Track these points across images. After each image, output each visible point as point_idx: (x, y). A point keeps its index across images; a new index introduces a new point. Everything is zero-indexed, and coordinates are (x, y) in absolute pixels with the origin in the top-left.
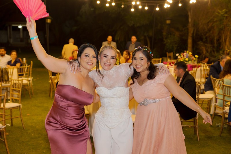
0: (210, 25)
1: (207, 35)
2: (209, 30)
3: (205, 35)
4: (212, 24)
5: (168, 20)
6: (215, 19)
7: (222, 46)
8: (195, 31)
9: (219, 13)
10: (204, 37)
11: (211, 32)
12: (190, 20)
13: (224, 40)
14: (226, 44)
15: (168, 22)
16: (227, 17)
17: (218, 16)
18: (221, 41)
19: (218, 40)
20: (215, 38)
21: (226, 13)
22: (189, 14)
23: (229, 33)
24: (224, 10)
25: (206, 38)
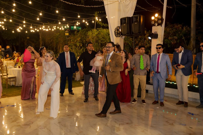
0: (52, 40)
1: (50, 45)
2: (51, 43)
3: (49, 45)
4: (53, 40)
5: (28, 37)
6: (54, 38)
7: (58, 51)
8: (43, 43)
9: (56, 35)
10: (49, 46)
11: (52, 44)
12: (40, 37)
13: (59, 48)
14: (60, 50)
15: (28, 38)
16: (60, 37)
17: (55, 36)
18: (57, 48)
19: (56, 48)
20: (55, 47)
21: (59, 35)
22: (40, 34)
23: (61, 45)
24: (58, 34)
25: (50, 47)
